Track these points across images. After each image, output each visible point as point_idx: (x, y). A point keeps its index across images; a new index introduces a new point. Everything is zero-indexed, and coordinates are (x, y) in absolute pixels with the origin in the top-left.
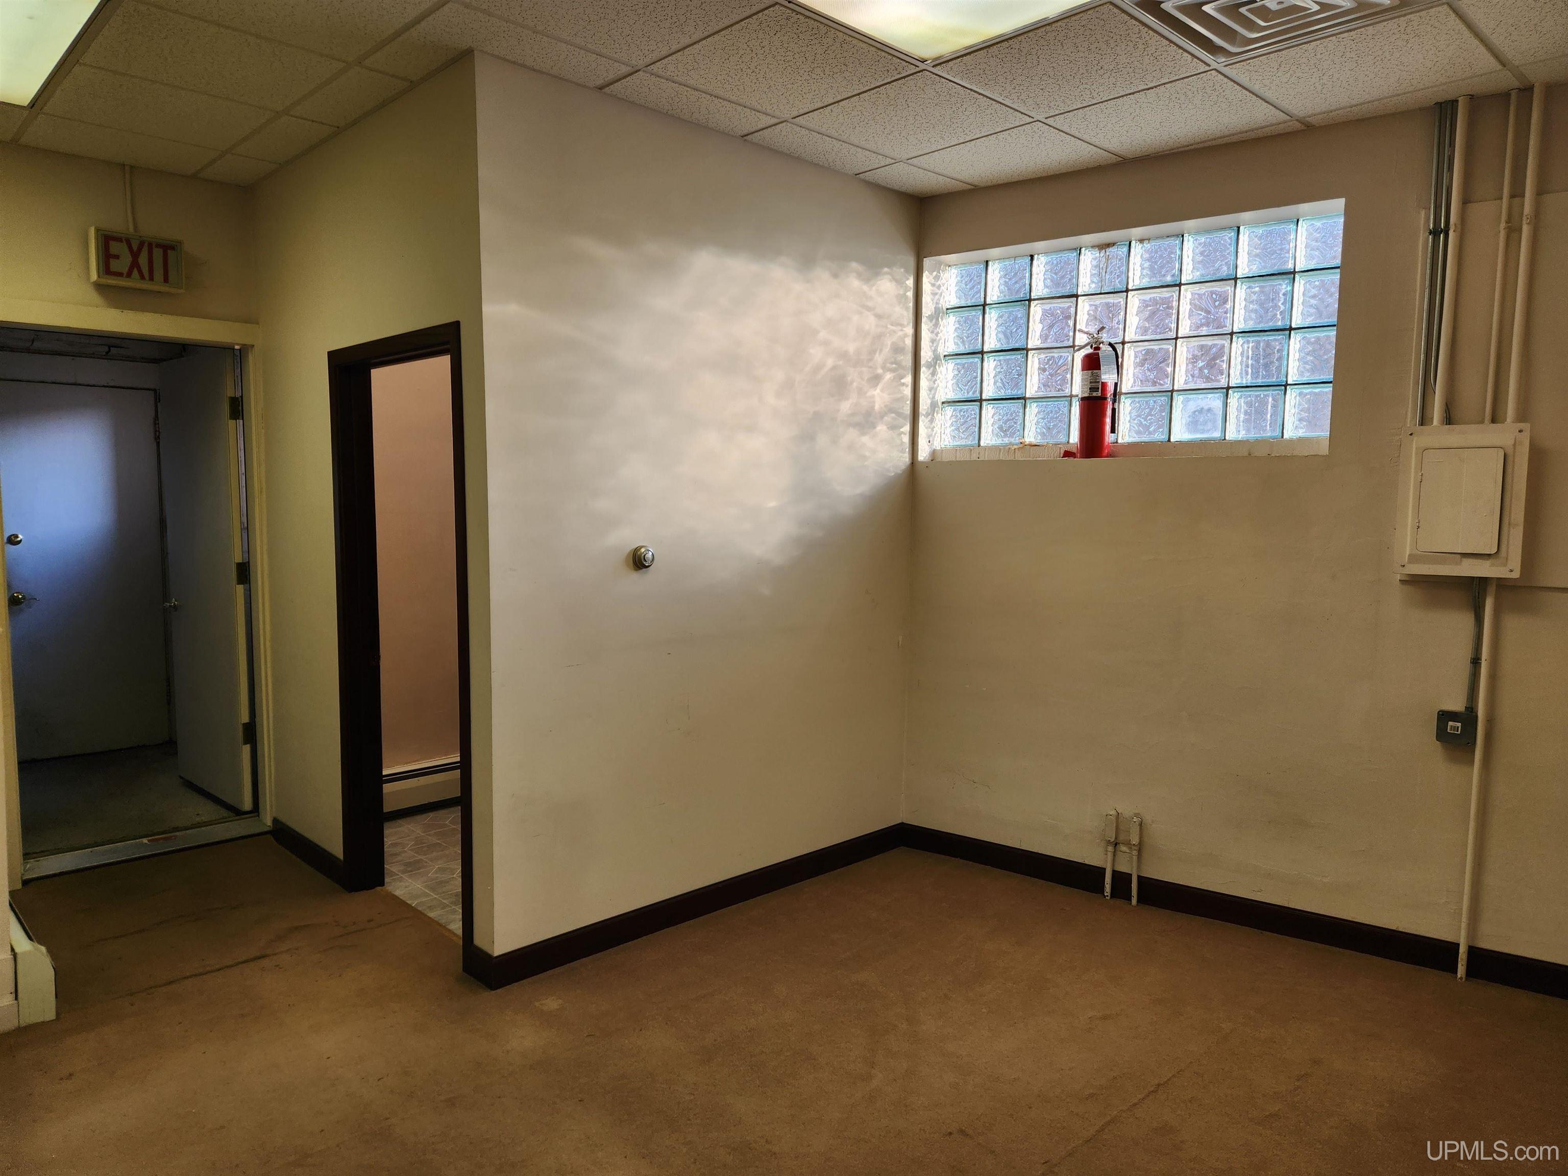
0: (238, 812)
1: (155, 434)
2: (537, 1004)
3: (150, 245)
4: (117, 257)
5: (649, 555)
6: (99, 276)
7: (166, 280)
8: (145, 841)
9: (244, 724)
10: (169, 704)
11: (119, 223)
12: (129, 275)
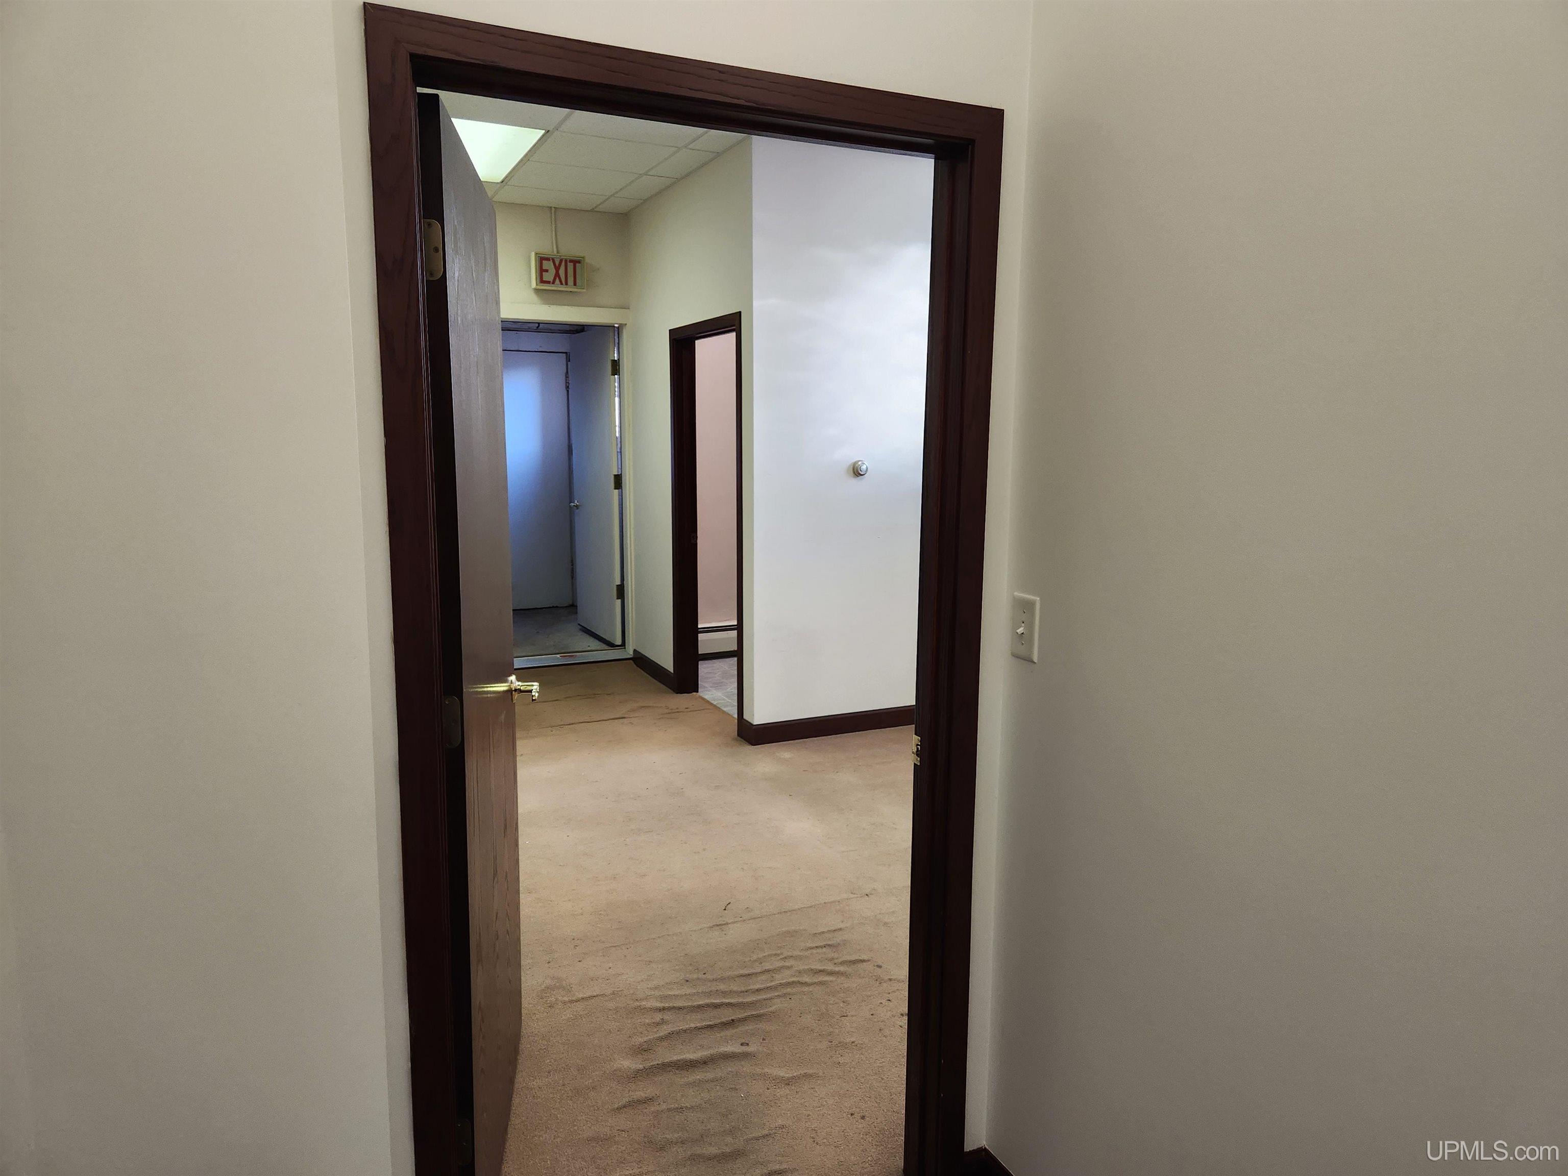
0: (611, 645)
1: (566, 385)
2: (778, 754)
3: (566, 261)
4: (547, 271)
5: (864, 467)
6: (537, 285)
7: (575, 284)
8: (558, 656)
9: (617, 585)
10: (572, 578)
11: (547, 248)
12: (553, 283)
